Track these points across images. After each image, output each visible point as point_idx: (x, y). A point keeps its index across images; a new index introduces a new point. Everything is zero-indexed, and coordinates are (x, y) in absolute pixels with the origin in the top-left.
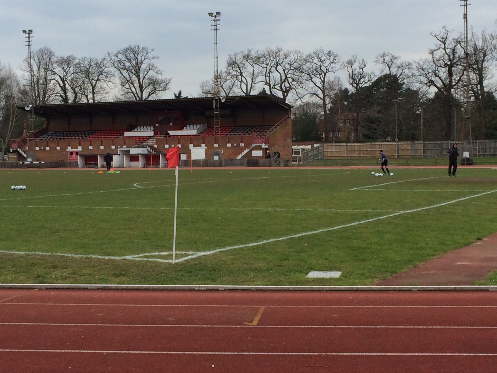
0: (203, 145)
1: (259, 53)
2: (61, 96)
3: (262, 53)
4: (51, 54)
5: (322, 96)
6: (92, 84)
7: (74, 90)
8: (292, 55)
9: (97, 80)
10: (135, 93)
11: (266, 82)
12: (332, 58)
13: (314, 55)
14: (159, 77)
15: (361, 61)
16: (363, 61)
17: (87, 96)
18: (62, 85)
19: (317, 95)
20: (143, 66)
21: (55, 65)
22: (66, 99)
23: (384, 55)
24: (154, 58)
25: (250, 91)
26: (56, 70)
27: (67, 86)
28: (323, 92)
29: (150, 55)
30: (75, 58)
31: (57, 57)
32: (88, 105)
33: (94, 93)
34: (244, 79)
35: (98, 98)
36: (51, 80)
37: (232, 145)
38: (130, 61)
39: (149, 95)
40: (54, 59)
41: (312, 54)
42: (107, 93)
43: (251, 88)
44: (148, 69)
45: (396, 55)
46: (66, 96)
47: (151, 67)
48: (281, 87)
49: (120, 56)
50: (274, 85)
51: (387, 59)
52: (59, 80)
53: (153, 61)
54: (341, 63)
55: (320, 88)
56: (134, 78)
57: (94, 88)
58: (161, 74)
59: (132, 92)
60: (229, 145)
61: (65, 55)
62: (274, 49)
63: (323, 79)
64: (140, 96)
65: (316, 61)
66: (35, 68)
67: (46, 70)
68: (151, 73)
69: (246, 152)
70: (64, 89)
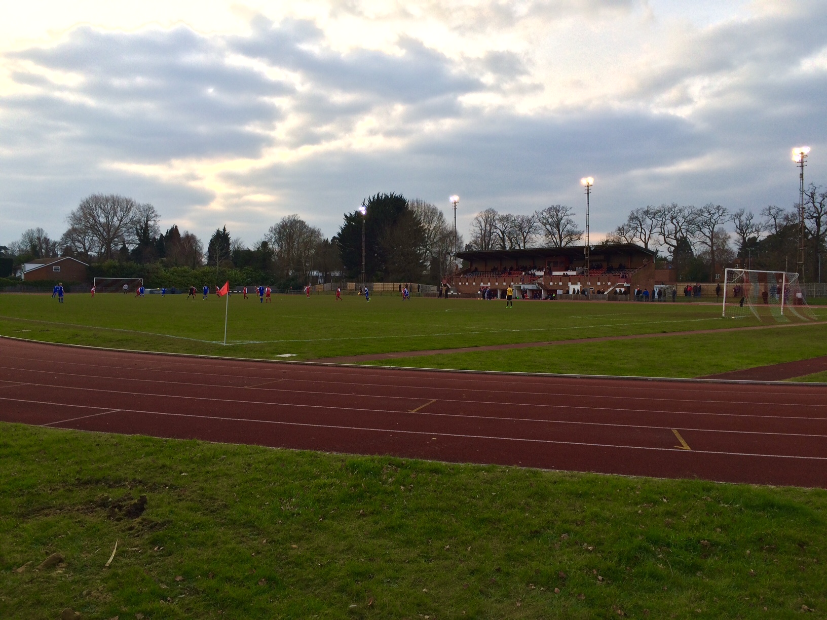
0: (579, 283)
1: (655, 209)
2: (500, 245)
3: (658, 209)
4: (494, 213)
5: (710, 243)
6: (523, 236)
7: (511, 241)
8: (686, 210)
9: (528, 232)
10: (555, 242)
11: (662, 232)
12: (721, 212)
13: (704, 210)
14: (576, 230)
15: (748, 214)
16: (750, 214)
17: (519, 245)
18: (501, 236)
19: (706, 243)
20: (563, 221)
21: (496, 222)
22: (504, 247)
23: (770, 208)
24: (571, 215)
25: (649, 240)
26: (498, 226)
27: (505, 237)
28: (711, 240)
29: (568, 213)
30: (512, 216)
31: (499, 216)
32: (520, 252)
33: (525, 243)
34: (643, 231)
35: (528, 246)
36: (493, 233)
37: (601, 284)
38: (552, 217)
39: (567, 244)
40: (497, 217)
41: (702, 208)
42: (535, 242)
43: (649, 237)
44: (566, 223)
45: (781, 208)
46: (504, 245)
47: (569, 222)
48: (675, 236)
49: (545, 214)
50: (669, 235)
51: (773, 212)
52: (500, 233)
53: (572, 218)
54: (730, 216)
55: (709, 237)
56: (555, 230)
57: (525, 238)
58: (576, 227)
59: (554, 242)
60: (599, 283)
61: (505, 214)
62: (670, 206)
63: (711, 229)
64: (559, 244)
65: (706, 214)
66: (483, 224)
67: (491, 225)
68: (569, 227)
69: (611, 289)
70: (503, 240)
